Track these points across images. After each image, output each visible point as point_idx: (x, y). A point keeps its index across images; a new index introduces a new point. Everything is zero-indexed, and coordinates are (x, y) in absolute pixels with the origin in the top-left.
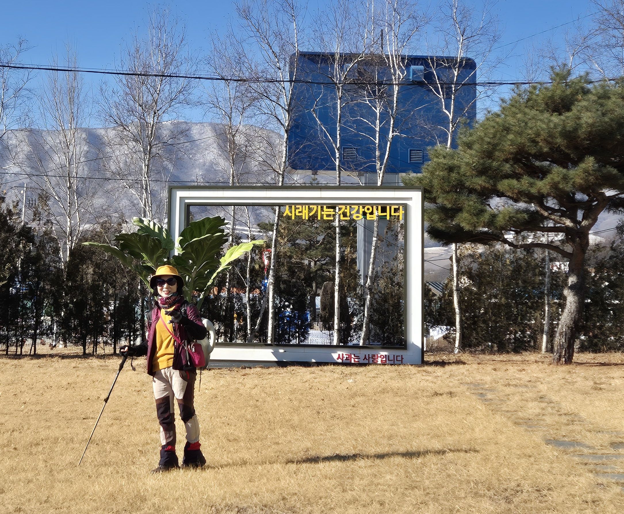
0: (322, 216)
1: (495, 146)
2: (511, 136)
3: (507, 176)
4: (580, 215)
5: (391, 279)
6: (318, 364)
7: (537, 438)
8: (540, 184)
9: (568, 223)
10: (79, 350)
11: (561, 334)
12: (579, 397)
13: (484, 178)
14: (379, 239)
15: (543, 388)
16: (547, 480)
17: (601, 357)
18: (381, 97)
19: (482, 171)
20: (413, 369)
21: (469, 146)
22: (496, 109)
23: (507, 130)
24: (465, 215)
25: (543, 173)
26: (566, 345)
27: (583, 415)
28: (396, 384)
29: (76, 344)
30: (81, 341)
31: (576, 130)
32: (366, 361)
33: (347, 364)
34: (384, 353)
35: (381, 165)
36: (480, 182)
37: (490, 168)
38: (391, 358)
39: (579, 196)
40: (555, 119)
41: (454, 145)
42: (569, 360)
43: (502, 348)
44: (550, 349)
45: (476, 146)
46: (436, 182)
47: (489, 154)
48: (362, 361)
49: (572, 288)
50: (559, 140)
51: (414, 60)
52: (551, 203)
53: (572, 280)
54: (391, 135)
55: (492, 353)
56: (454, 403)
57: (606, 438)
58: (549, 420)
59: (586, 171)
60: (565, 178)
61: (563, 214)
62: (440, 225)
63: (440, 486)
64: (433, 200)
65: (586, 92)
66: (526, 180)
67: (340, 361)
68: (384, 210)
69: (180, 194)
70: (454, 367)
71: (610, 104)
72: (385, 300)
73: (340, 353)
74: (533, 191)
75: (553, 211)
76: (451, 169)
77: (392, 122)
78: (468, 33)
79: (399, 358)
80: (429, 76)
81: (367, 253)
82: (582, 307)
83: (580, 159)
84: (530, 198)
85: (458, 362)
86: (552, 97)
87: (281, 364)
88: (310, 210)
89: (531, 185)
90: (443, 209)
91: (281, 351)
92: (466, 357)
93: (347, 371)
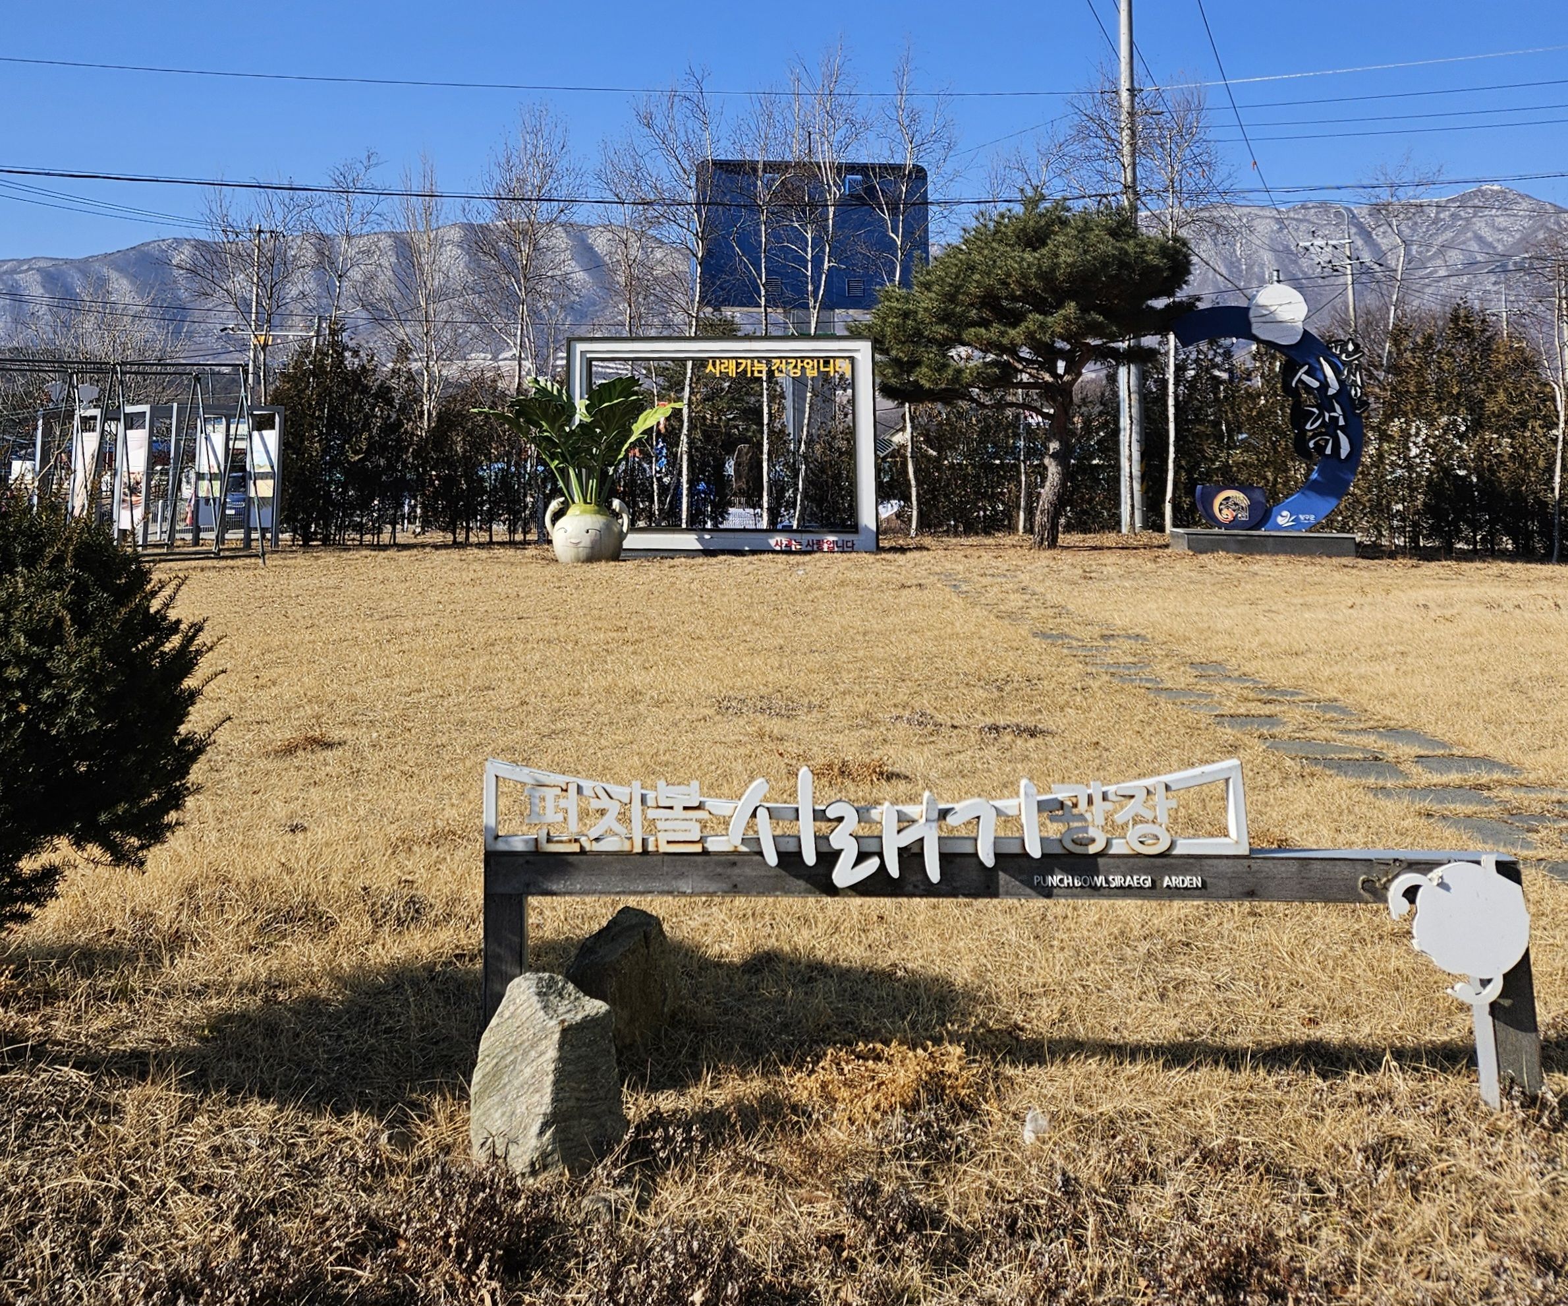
0: (752, 372)
1: (958, 289)
2: (977, 277)
3: (973, 324)
4: (1061, 366)
5: (830, 444)
6: (753, 552)
7: (1024, 631)
8: (1012, 332)
9: (1048, 378)
10: (450, 537)
11: (1042, 512)
12: (1066, 588)
13: (946, 326)
14: (815, 394)
15: (1024, 578)
16: (1036, 671)
17: (1092, 539)
18: (812, 222)
19: (944, 318)
20: (870, 558)
21: (927, 286)
22: (956, 241)
23: (972, 268)
24: (924, 370)
25: (1015, 319)
26: (1048, 526)
27: (1071, 607)
28: (855, 575)
29: (444, 530)
30: (451, 527)
31: (1053, 270)
32: (809, 548)
33: (788, 552)
34: (832, 538)
35: (815, 302)
36: (942, 330)
37: (953, 314)
38: (840, 544)
39: (1060, 344)
40: (1028, 256)
41: (905, 283)
42: (1053, 544)
43: (970, 529)
44: (1029, 530)
45: (936, 288)
46: (888, 330)
47: (952, 298)
48: (804, 549)
49: (1054, 456)
50: (1034, 282)
51: (851, 169)
52: (1025, 352)
53: (1054, 446)
54: (826, 266)
55: (956, 534)
56: (926, 595)
57: (1096, 631)
58: (1034, 613)
59: (1066, 318)
60: (1042, 326)
61: (1042, 366)
62: (893, 381)
63: (929, 678)
64: (885, 352)
65: (1064, 223)
66: (996, 328)
67: (778, 548)
68: (827, 363)
69: (580, 346)
70: (916, 554)
71: (1092, 237)
72: (823, 471)
73: (779, 539)
74: (1005, 341)
75: (1029, 362)
76: (906, 315)
77: (827, 249)
79: (850, 544)
80: (870, 191)
81: (799, 411)
82: (1067, 475)
83: (1060, 305)
84: (1001, 349)
85: (921, 548)
86: (1023, 230)
87: (708, 553)
88: (738, 365)
89: (1003, 334)
90: (897, 362)
91: (707, 537)
92: (927, 541)
93: (793, 559)
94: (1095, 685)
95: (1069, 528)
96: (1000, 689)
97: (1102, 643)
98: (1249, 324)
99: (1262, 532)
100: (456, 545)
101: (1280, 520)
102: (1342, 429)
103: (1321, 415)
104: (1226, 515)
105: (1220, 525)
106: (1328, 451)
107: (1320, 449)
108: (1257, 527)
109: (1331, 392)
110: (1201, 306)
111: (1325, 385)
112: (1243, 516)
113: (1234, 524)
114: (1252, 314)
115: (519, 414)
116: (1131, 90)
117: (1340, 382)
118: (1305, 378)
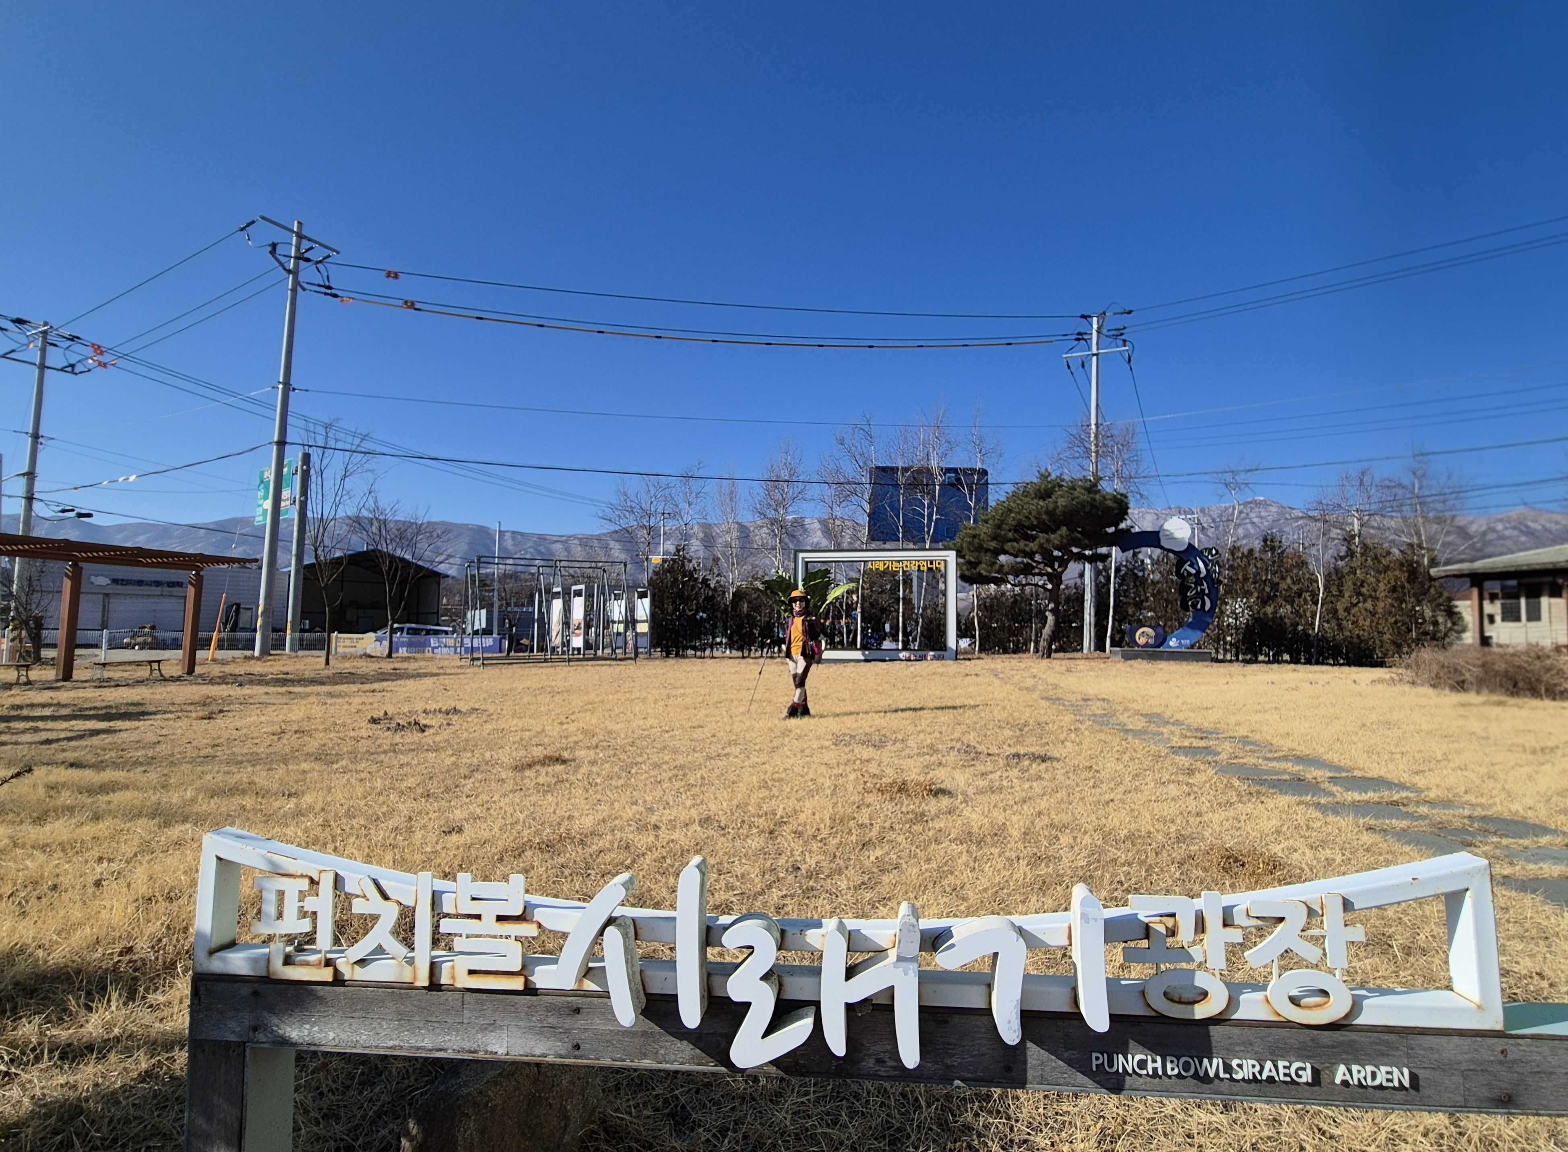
0: (892, 567)
1: (1002, 522)
2: (1013, 515)
3: (1010, 540)
4: (1056, 565)
5: (936, 608)
6: (890, 660)
7: (1036, 696)
8: (1031, 545)
9: (1049, 570)
10: (739, 653)
11: (1043, 642)
12: (1058, 676)
13: (995, 542)
14: (928, 584)
15: (1035, 671)
16: (1043, 719)
17: (1068, 655)
18: (928, 494)
19: (994, 538)
20: (951, 662)
21: (986, 521)
22: (1003, 499)
23: (1011, 511)
24: (984, 565)
25: (1034, 538)
26: (1046, 649)
27: (1062, 685)
28: (941, 670)
29: (738, 650)
30: (741, 648)
31: (1055, 509)
32: (921, 658)
33: (909, 660)
34: (932, 653)
35: (929, 537)
36: (993, 544)
37: (1000, 535)
38: (937, 655)
39: (1056, 553)
40: (1041, 503)
41: (975, 521)
42: (1049, 656)
43: (1006, 651)
44: (1037, 650)
45: (991, 522)
46: (964, 545)
47: (999, 527)
48: (918, 658)
49: (1051, 611)
50: (1044, 517)
51: (949, 470)
52: (1038, 557)
53: (1051, 606)
54: (934, 517)
55: (999, 653)
56: (979, 679)
57: (1079, 697)
58: (1041, 688)
59: (1060, 536)
60: (1048, 541)
61: (1046, 565)
62: (967, 573)
63: (976, 723)
64: (963, 557)
65: (1060, 486)
66: (1022, 543)
67: (904, 658)
68: (931, 563)
69: (801, 555)
70: (977, 661)
71: (1076, 493)
72: (931, 622)
73: (904, 653)
74: (1027, 549)
75: (1039, 563)
76: (974, 537)
77: (935, 509)
78: (983, 452)
79: (942, 656)
80: (958, 480)
81: (920, 593)
82: (1057, 624)
83: (1058, 528)
84: (1026, 554)
85: (979, 658)
86: (1039, 490)
87: (866, 661)
88: (884, 564)
89: (1026, 545)
90: (969, 562)
91: (867, 653)
92: (983, 655)
93: (909, 663)
94: (1083, 727)
95: (1056, 651)
96: (1021, 730)
97: (1083, 703)
98: (1159, 540)
99: (1161, 649)
100: (743, 657)
101: (1171, 643)
102: (1208, 595)
103: (1196, 587)
104: (1142, 641)
105: (1138, 646)
106: (1199, 606)
107: (1194, 606)
108: (1159, 646)
109: (1202, 575)
110: (1133, 531)
111: (1199, 572)
112: (1151, 641)
113: (1146, 645)
114: (1161, 535)
115: (767, 588)
116: (1096, 424)
117: (1208, 571)
118: (1188, 568)
